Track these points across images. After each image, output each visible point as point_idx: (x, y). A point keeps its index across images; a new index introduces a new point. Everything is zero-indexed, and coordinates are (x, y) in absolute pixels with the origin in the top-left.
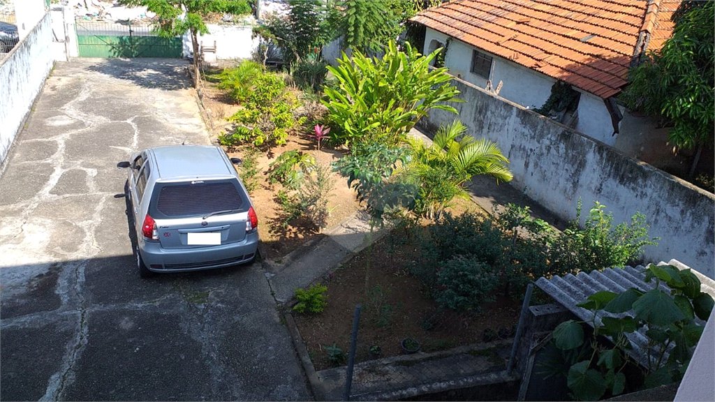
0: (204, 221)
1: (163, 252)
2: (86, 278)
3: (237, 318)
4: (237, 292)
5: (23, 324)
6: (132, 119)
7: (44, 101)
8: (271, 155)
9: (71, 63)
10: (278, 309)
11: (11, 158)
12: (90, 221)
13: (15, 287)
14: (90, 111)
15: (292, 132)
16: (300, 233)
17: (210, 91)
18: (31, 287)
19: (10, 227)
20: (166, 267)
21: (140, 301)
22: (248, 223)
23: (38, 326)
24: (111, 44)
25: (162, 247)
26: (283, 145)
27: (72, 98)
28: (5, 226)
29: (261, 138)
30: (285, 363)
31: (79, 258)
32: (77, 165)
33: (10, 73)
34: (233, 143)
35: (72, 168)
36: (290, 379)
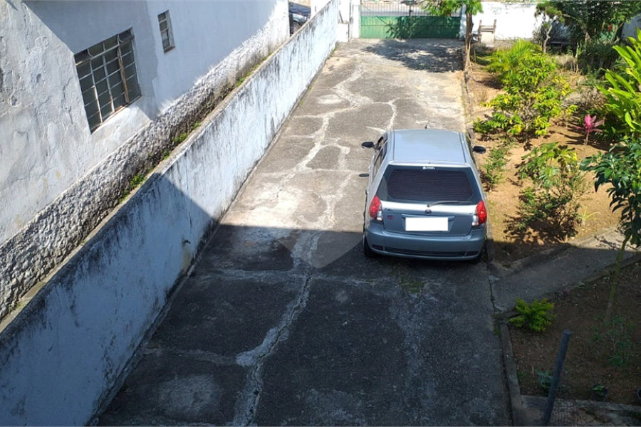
0: (428, 209)
1: (385, 234)
2: (318, 247)
3: (447, 315)
4: (454, 289)
5: (260, 278)
6: (394, 101)
7: (321, 80)
8: (528, 147)
9: (352, 44)
10: (494, 316)
11: (283, 131)
12: (334, 196)
13: (260, 245)
14: (357, 91)
15: (561, 123)
16: (542, 238)
17: (479, 74)
18: (273, 248)
19: (269, 192)
20: (386, 250)
21: (358, 278)
22: (475, 217)
23: (270, 283)
24: (389, 25)
25: (385, 229)
26: (546, 137)
27: (345, 78)
28: (266, 191)
29: (520, 126)
30: (489, 377)
31: (316, 228)
32: (335, 142)
33: (293, 52)
34: (488, 131)
35: (330, 145)
36: (490, 394)
